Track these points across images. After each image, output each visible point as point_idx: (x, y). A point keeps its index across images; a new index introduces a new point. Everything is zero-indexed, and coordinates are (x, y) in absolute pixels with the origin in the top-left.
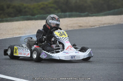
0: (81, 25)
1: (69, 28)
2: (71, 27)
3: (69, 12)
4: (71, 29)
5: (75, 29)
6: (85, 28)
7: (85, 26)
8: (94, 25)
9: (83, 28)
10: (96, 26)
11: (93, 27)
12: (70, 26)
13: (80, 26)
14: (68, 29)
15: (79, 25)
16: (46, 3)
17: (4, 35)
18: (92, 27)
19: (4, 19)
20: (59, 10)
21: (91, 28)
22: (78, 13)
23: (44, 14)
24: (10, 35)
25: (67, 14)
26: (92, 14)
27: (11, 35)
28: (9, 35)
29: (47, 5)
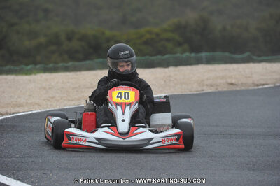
0: (234, 81)
1: (205, 88)
2: (212, 86)
3: (206, 51)
4: (210, 91)
5: (220, 90)
6: (243, 88)
7: (242, 84)
8: (263, 82)
9: (238, 89)
10: (267, 84)
11: (260, 87)
12: (209, 82)
13: (232, 84)
14: (203, 90)
15: (229, 81)
16: (156, 30)
17: (58, 101)
18: (258, 85)
19: (61, 64)
20: (186, 46)
21: (256, 88)
22: (227, 54)
23: (151, 55)
24: (72, 100)
25: (203, 54)
26: (259, 56)
27: (73, 103)
28: (69, 100)
29: (157, 35)
